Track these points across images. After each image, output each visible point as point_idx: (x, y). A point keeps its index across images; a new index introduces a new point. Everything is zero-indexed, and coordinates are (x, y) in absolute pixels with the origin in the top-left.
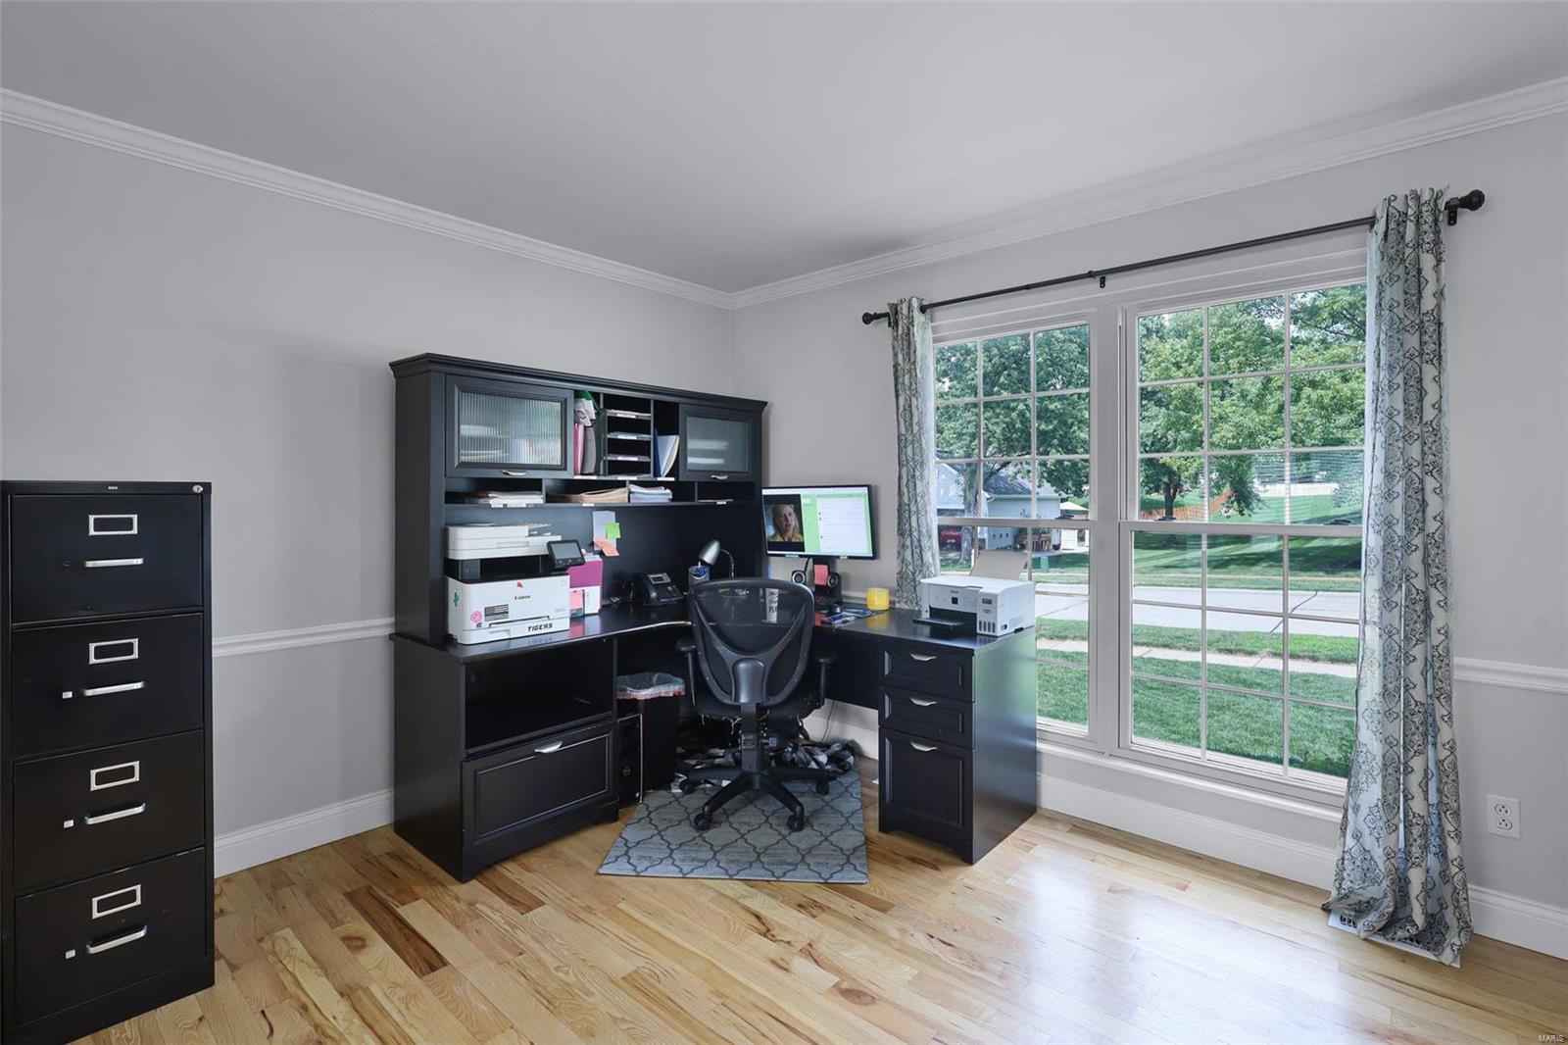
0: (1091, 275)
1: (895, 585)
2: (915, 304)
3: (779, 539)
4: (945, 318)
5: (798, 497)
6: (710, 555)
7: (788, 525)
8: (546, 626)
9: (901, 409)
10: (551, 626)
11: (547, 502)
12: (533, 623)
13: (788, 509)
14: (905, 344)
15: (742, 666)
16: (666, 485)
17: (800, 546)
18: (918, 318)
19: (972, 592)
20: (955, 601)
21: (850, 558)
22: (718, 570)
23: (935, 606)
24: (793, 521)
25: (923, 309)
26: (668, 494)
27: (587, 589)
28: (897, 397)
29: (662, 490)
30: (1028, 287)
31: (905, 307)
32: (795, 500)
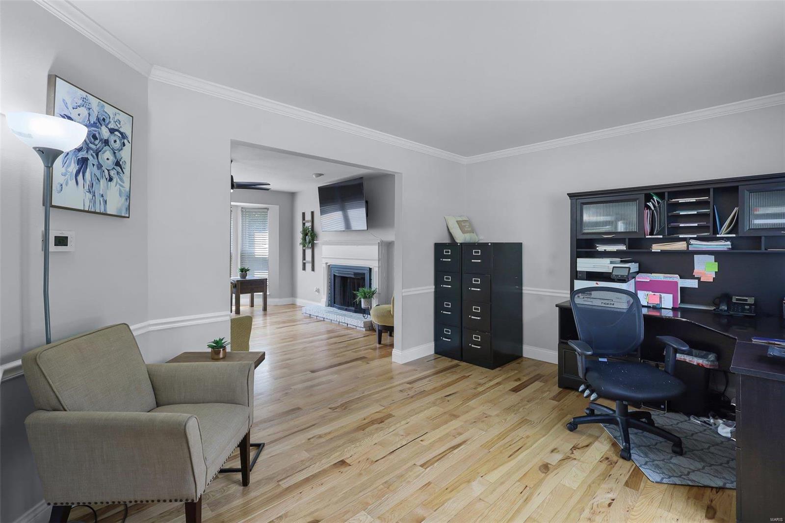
8: (611, 304)
10: (613, 304)
11: (629, 249)
12: (602, 301)
16: (727, 239)
26: (728, 245)
27: (663, 295)
29: (722, 242)
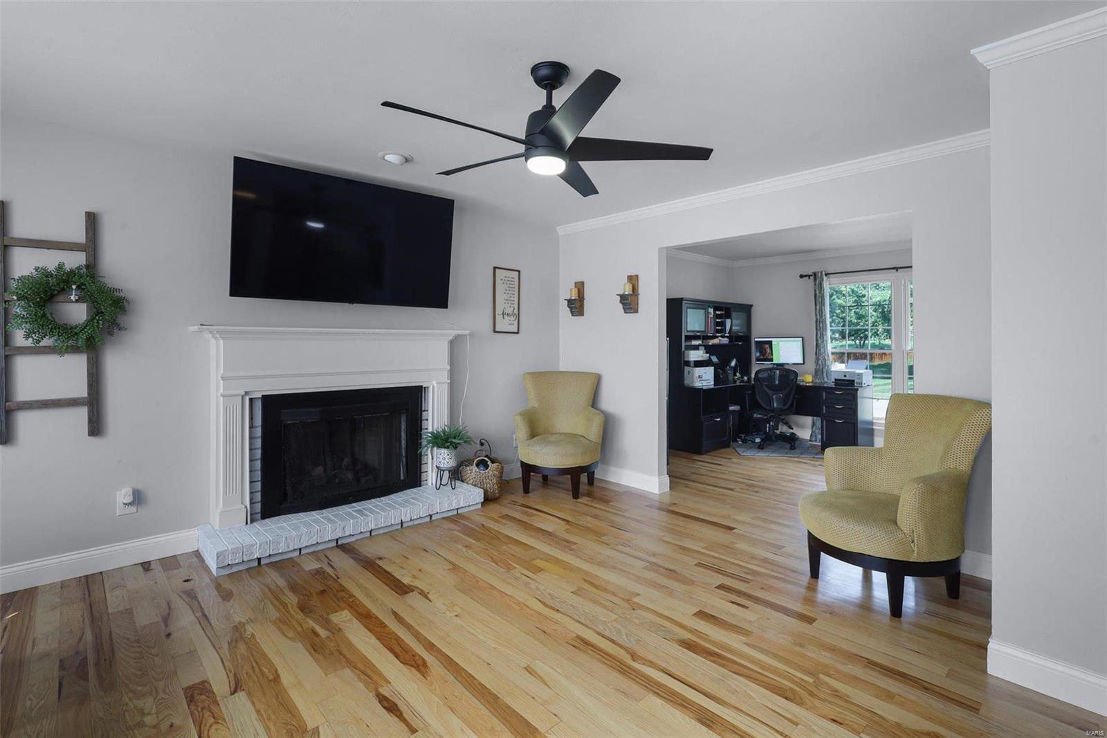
0: (894, 268)
1: (814, 374)
2: (824, 273)
3: (762, 357)
4: (834, 279)
5: (771, 342)
6: (733, 364)
7: (766, 352)
9: (818, 310)
13: (767, 346)
14: (819, 287)
15: (774, 396)
16: (727, 337)
17: (772, 360)
18: (825, 278)
19: (854, 373)
20: (845, 376)
21: (794, 364)
22: (735, 369)
23: (837, 378)
24: (768, 351)
25: (826, 275)
28: (816, 305)
29: (726, 339)
30: (870, 270)
31: (819, 274)
32: (770, 343)
